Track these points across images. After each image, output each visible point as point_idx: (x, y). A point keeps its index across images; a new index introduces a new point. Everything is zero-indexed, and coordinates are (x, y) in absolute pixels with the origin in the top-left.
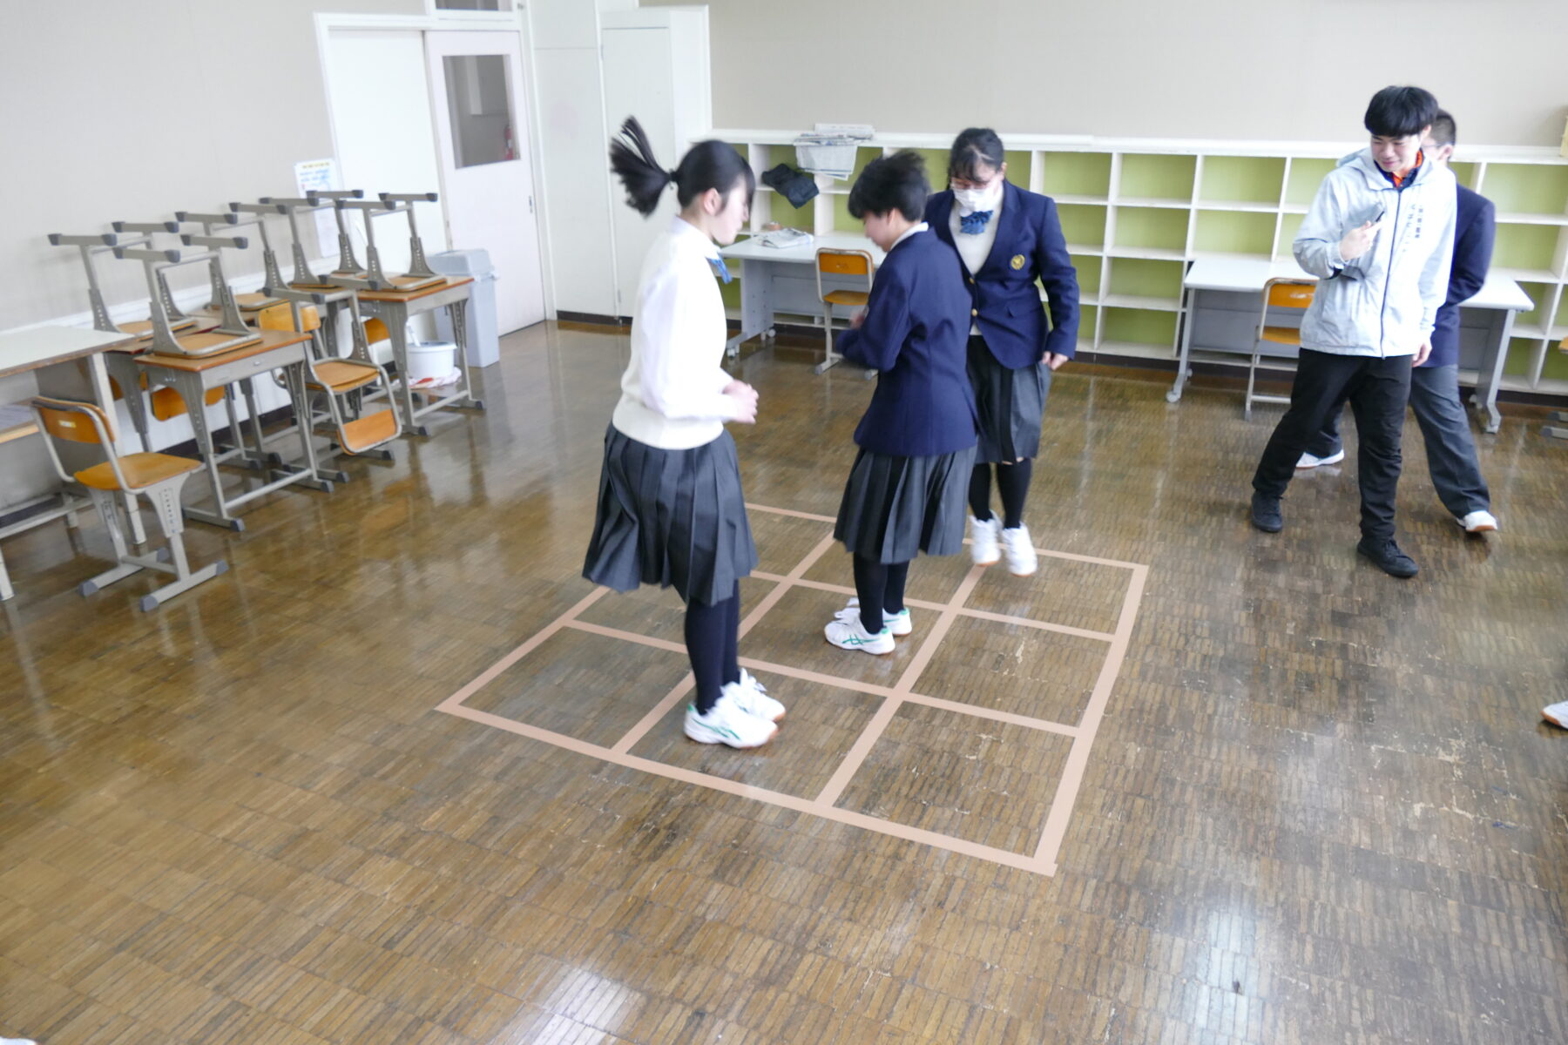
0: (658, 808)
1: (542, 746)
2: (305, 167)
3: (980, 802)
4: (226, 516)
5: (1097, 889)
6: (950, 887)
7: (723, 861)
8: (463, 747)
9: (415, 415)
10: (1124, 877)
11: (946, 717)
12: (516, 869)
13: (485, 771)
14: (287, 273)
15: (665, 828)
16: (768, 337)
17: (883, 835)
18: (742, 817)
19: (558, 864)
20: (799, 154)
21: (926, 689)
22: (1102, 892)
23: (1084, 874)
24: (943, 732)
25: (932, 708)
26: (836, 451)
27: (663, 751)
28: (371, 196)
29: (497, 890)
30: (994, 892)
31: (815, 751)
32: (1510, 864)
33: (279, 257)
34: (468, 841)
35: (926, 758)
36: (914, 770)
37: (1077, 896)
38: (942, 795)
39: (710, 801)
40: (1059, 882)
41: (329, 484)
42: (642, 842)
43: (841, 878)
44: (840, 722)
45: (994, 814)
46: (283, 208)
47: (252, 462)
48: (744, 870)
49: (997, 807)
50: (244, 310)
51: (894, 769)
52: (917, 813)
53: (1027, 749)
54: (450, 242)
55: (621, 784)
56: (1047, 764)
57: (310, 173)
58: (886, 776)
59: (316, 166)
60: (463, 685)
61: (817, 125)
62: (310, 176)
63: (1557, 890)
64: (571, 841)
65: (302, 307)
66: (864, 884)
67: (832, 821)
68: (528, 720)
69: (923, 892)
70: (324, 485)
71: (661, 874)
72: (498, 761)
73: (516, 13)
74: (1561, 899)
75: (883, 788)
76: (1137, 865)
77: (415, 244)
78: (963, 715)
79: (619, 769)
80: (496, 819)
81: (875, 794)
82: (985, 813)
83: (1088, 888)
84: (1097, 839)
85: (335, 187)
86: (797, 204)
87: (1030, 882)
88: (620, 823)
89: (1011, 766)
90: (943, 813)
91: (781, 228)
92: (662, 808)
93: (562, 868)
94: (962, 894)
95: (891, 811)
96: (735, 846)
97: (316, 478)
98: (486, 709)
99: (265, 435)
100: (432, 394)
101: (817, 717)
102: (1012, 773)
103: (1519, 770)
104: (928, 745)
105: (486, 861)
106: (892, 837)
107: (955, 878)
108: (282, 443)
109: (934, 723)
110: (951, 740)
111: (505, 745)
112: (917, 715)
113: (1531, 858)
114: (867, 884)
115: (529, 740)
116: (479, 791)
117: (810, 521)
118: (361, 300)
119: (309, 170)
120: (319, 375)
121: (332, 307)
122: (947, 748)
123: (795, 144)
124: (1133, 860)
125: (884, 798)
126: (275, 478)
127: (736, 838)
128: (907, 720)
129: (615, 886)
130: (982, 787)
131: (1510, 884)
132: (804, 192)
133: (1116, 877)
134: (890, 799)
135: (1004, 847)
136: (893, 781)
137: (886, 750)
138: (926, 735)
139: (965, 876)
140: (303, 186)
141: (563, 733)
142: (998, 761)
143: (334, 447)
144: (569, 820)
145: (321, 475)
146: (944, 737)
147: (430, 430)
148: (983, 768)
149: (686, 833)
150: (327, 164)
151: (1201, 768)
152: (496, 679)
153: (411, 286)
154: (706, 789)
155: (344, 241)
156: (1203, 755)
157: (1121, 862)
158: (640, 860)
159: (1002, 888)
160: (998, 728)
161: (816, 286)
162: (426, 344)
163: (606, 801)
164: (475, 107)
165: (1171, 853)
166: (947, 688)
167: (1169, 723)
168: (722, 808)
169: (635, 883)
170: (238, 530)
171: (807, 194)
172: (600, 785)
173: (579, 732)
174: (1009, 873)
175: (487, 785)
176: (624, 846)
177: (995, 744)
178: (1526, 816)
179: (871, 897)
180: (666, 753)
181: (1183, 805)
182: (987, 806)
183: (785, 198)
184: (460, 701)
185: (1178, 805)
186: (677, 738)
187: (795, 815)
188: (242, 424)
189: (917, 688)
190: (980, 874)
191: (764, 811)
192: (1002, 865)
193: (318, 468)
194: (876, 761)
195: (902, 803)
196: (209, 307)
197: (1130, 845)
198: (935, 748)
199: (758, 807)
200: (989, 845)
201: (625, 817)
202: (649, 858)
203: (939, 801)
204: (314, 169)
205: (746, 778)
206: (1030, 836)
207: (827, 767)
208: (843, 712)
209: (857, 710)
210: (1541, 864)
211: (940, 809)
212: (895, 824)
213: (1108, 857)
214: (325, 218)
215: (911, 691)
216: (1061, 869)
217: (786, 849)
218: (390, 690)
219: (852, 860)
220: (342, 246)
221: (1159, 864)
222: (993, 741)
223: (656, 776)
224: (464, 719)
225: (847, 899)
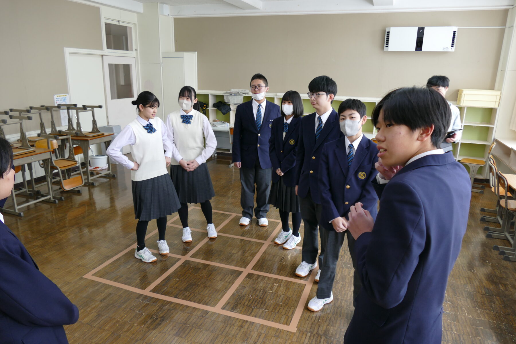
0: (158, 311)
1: (119, 289)
2: (58, 96)
3: (272, 307)
4: (17, 211)
5: (310, 336)
6: (259, 337)
7: (180, 329)
8: (91, 290)
9: (91, 178)
10: (320, 332)
11: (263, 278)
12: (103, 333)
13: (97, 299)
14: (48, 131)
15: (160, 317)
16: (214, 156)
17: (237, 319)
18: (188, 313)
19: (119, 331)
20: (225, 98)
21: (257, 269)
22: (312, 338)
23: (306, 331)
24: (261, 283)
25: (258, 275)
26: (234, 191)
27: (163, 291)
28: (80, 106)
29: (95, 341)
30: (275, 338)
31: (216, 290)
32: (448, 325)
33: (46, 125)
34: (87, 324)
35: (255, 292)
36: (250, 296)
37: (303, 339)
38: (259, 305)
39: (178, 308)
40: (297, 334)
41: (57, 201)
42: (151, 323)
43: (221, 334)
44: (226, 280)
45: (277, 311)
46: (48, 109)
47: (30, 194)
48: (187, 332)
49: (278, 308)
50: (30, 141)
51: (244, 296)
52: (250, 311)
53: (289, 288)
54: (108, 123)
55: (146, 302)
56: (296, 293)
57: (60, 98)
58: (241, 298)
59: (62, 96)
60: (94, 268)
61: (231, 89)
62: (59, 99)
63: (463, 334)
64: (125, 323)
65: (51, 141)
66: (229, 336)
67: (220, 314)
68: (116, 280)
69: (250, 339)
70: (55, 201)
71: (157, 334)
72: (103, 295)
73: (134, 52)
74: (464, 337)
75: (239, 302)
76: (325, 328)
77: (94, 122)
78: (269, 277)
79: (146, 297)
80: (99, 316)
81: (236, 304)
82: (273, 311)
83: (307, 336)
84: (311, 319)
85: (68, 103)
86: (224, 114)
87: (287, 334)
88: (144, 316)
89: (284, 294)
90: (259, 311)
91: (219, 121)
92: (160, 310)
93: (120, 333)
94: (263, 339)
95: (241, 310)
96: (185, 324)
97: (52, 199)
98: (101, 277)
99: (36, 184)
100: (98, 172)
101: (219, 278)
102: (284, 297)
103: (451, 294)
104: (256, 288)
105: (93, 330)
106: (241, 319)
107: (261, 334)
108: (42, 187)
109: (258, 280)
110: (264, 286)
111: (106, 289)
112: (253, 277)
113: (454, 323)
114: (230, 336)
115: (115, 287)
116: (94, 306)
117: (222, 214)
118: (72, 139)
119: (59, 97)
120: (55, 164)
121: (63, 141)
122: (262, 288)
123: (224, 95)
124: (323, 326)
125: (239, 306)
126: (38, 198)
127: (185, 321)
128: (249, 279)
129: (139, 339)
130: (273, 302)
131: (448, 332)
132: (226, 109)
133: (317, 332)
134: (241, 306)
135: (279, 323)
136: (243, 300)
137: (241, 289)
138: (256, 284)
139: (265, 333)
140: (57, 102)
141: (128, 285)
142: (279, 293)
143: (60, 188)
144: (126, 315)
145: (54, 198)
146: (261, 285)
147: (96, 184)
148: (274, 295)
149: (167, 319)
150: (66, 96)
151: (347, 294)
152: (106, 267)
153: (92, 135)
154: (177, 304)
155: (70, 121)
156: (348, 290)
157: (319, 327)
158: (149, 329)
159: (278, 337)
160: (280, 282)
161: (230, 140)
162: (98, 156)
163: (140, 308)
164: (122, 82)
165: (336, 323)
166: (264, 268)
167: (338, 279)
168: (181, 310)
169: (146, 338)
170: (21, 216)
171: (228, 110)
172: (138, 303)
173: (133, 284)
174: (280, 331)
175: (98, 303)
176: (145, 324)
177: (279, 287)
178: (453, 309)
179: (231, 341)
180: (164, 291)
181: (341, 307)
182: (275, 308)
183: (220, 112)
184: (92, 274)
185: (339, 307)
186: (168, 286)
187: (207, 312)
188: (28, 181)
189: (254, 268)
190: (270, 332)
191: (196, 311)
192: (278, 329)
193: (53, 195)
194: (238, 293)
195: (245, 308)
196: (19, 141)
197: (322, 321)
198: (258, 288)
199: (195, 310)
200: (274, 322)
201: (146, 314)
202: (153, 329)
203: (258, 307)
204: (61, 97)
205: (191, 300)
206: (288, 318)
207: (220, 295)
208: (228, 276)
209: (232, 276)
210: (457, 325)
211: (258, 310)
212: (242, 315)
213: (315, 325)
214: (64, 113)
215: (251, 269)
216: (299, 330)
217: (203, 325)
218: (67, 271)
219: (226, 328)
220: (69, 122)
221: (332, 327)
222: (278, 286)
223: (159, 299)
224: (93, 280)
225: (222, 342)
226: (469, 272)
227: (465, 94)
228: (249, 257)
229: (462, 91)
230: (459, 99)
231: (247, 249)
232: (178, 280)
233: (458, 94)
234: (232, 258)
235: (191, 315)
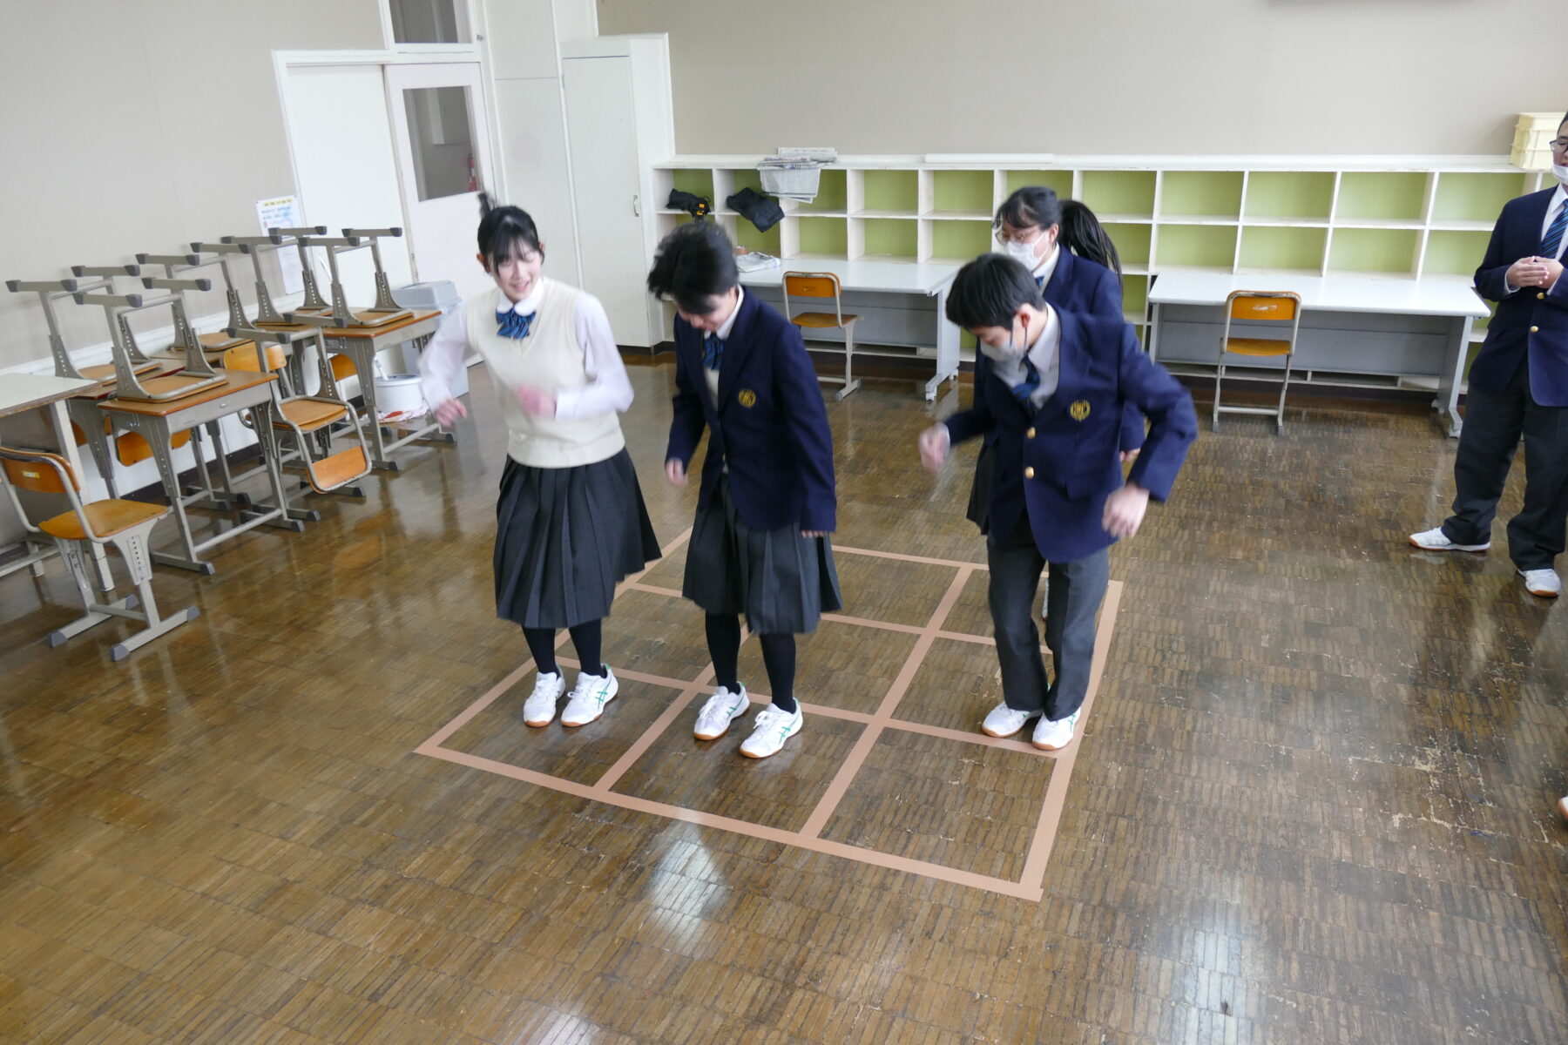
0: (642, 846)
2: (266, 205)
3: (964, 828)
4: (195, 560)
5: (1083, 913)
6: (937, 916)
7: (710, 898)
8: (443, 790)
9: (385, 450)
10: (1109, 899)
11: (928, 742)
12: (501, 914)
13: (466, 814)
14: (252, 312)
15: (649, 866)
17: (869, 865)
18: (727, 852)
19: (543, 907)
20: (763, 178)
21: (907, 714)
22: (1089, 916)
23: (1070, 898)
24: (924, 758)
25: (914, 734)
27: (645, 787)
28: (334, 233)
29: (483, 936)
30: (981, 920)
31: (798, 782)
32: (1489, 873)
33: (242, 296)
34: (451, 887)
35: (909, 785)
36: (897, 798)
37: (1064, 920)
38: (927, 821)
40: (1045, 907)
41: (300, 523)
42: (627, 880)
43: (828, 911)
44: (822, 751)
45: (979, 840)
46: (245, 247)
47: (221, 504)
48: (731, 906)
49: (982, 832)
50: (208, 350)
51: (878, 797)
52: (902, 841)
53: (1009, 772)
54: (415, 274)
55: (605, 822)
56: (1030, 787)
57: (272, 211)
58: (870, 804)
59: (278, 203)
60: (441, 726)
61: (780, 149)
62: (271, 214)
63: (1536, 897)
64: (555, 883)
65: (267, 347)
66: (852, 916)
67: (818, 852)
68: (509, 760)
69: (910, 923)
70: (295, 526)
72: (479, 803)
73: (475, 44)
74: (1540, 907)
75: (867, 817)
76: (1122, 886)
77: (381, 278)
78: (945, 740)
79: (601, 807)
80: (479, 863)
81: (860, 823)
82: (969, 840)
83: (1074, 911)
84: (1082, 862)
85: (298, 225)
86: (762, 229)
87: (1017, 908)
88: (605, 863)
89: (994, 790)
90: (928, 840)
91: (747, 252)
92: (646, 845)
93: (548, 912)
94: (949, 923)
95: (876, 841)
96: (721, 882)
97: (286, 518)
98: (466, 749)
99: (233, 475)
100: (402, 428)
101: (799, 746)
102: (995, 798)
103: (1494, 777)
104: (911, 772)
105: (471, 906)
106: (878, 867)
107: (942, 907)
108: (250, 483)
109: (915, 749)
110: (933, 766)
111: (486, 787)
112: (899, 741)
113: (1509, 866)
114: (855, 916)
115: (510, 780)
116: (460, 836)
118: (326, 337)
119: (270, 207)
120: (287, 415)
121: (298, 346)
122: (929, 773)
123: (759, 169)
124: (1118, 882)
125: (869, 827)
126: (245, 520)
128: (888, 747)
129: (601, 928)
130: (965, 813)
131: (1489, 893)
132: (769, 216)
133: (1102, 900)
134: (874, 829)
135: (989, 874)
136: (877, 810)
137: (869, 778)
138: (908, 761)
139: (952, 905)
140: (265, 224)
141: (544, 772)
142: (981, 786)
143: (303, 485)
144: (553, 861)
145: (291, 514)
146: (925, 763)
147: (400, 465)
148: (966, 793)
150: (290, 201)
151: (1182, 786)
152: (474, 719)
153: (377, 321)
155: (308, 278)
156: (1184, 772)
157: (1107, 884)
158: (625, 900)
159: (989, 915)
160: (980, 752)
162: (395, 377)
163: (590, 840)
164: (437, 137)
165: (1155, 874)
166: (928, 712)
167: (1149, 741)
168: (707, 843)
169: (621, 924)
170: (208, 574)
171: (772, 218)
172: (583, 824)
173: (560, 770)
174: (996, 899)
175: (469, 828)
176: (609, 886)
177: (977, 768)
178: (1502, 824)
179: (858, 930)
180: (648, 789)
181: (1165, 824)
182: (972, 833)
183: (750, 222)
184: (439, 743)
185: (1160, 825)
186: (659, 773)
187: (780, 848)
188: (210, 465)
189: (897, 714)
190: (967, 903)
191: (749, 845)
192: (989, 892)
193: (288, 507)
194: (860, 789)
195: (887, 832)
196: (173, 349)
197: (1114, 867)
198: (917, 774)
199: (743, 841)
200: (975, 872)
201: (609, 857)
202: (635, 897)
203: (924, 828)
204: (276, 207)
205: (730, 811)
206: (1015, 861)
207: (811, 797)
208: (824, 740)
209: (838, 741)
210: (1519, 871)
211: (925, 837)
212: (880, 853)
213: (1093, 879)
214: (288, 256)
215: (892, 717)
216: (1047, 894)
217: (772, 884)
218: (367, 734)
219: (838, 892)
220: (306, 282)
221: (1144, 885)
222: (975, 765)
223: (640, 812)
224: (444, 761)
225: (834, 932)
226: (1551, 707)
227: (1539, 132)
228: (880, 681)
229: (1531, 120)
230: (1519, 148)
231: (871, 655)
232: (683, 754)
233: (1514, 130)
234: (831, 683)
235: (736, 856)
